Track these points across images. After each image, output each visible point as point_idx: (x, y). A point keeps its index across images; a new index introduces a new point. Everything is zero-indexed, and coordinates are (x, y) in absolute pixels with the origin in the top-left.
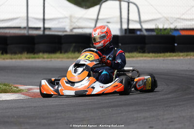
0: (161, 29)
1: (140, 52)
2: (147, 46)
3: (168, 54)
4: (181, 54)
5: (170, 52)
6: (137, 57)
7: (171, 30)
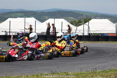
0: (95, 34)
1: (88, 41)
2: (91, 39)
3: (96, 42)
4: (100, 42)
5: (98, 41)
6: (86, 42)
7: (98, 34)
